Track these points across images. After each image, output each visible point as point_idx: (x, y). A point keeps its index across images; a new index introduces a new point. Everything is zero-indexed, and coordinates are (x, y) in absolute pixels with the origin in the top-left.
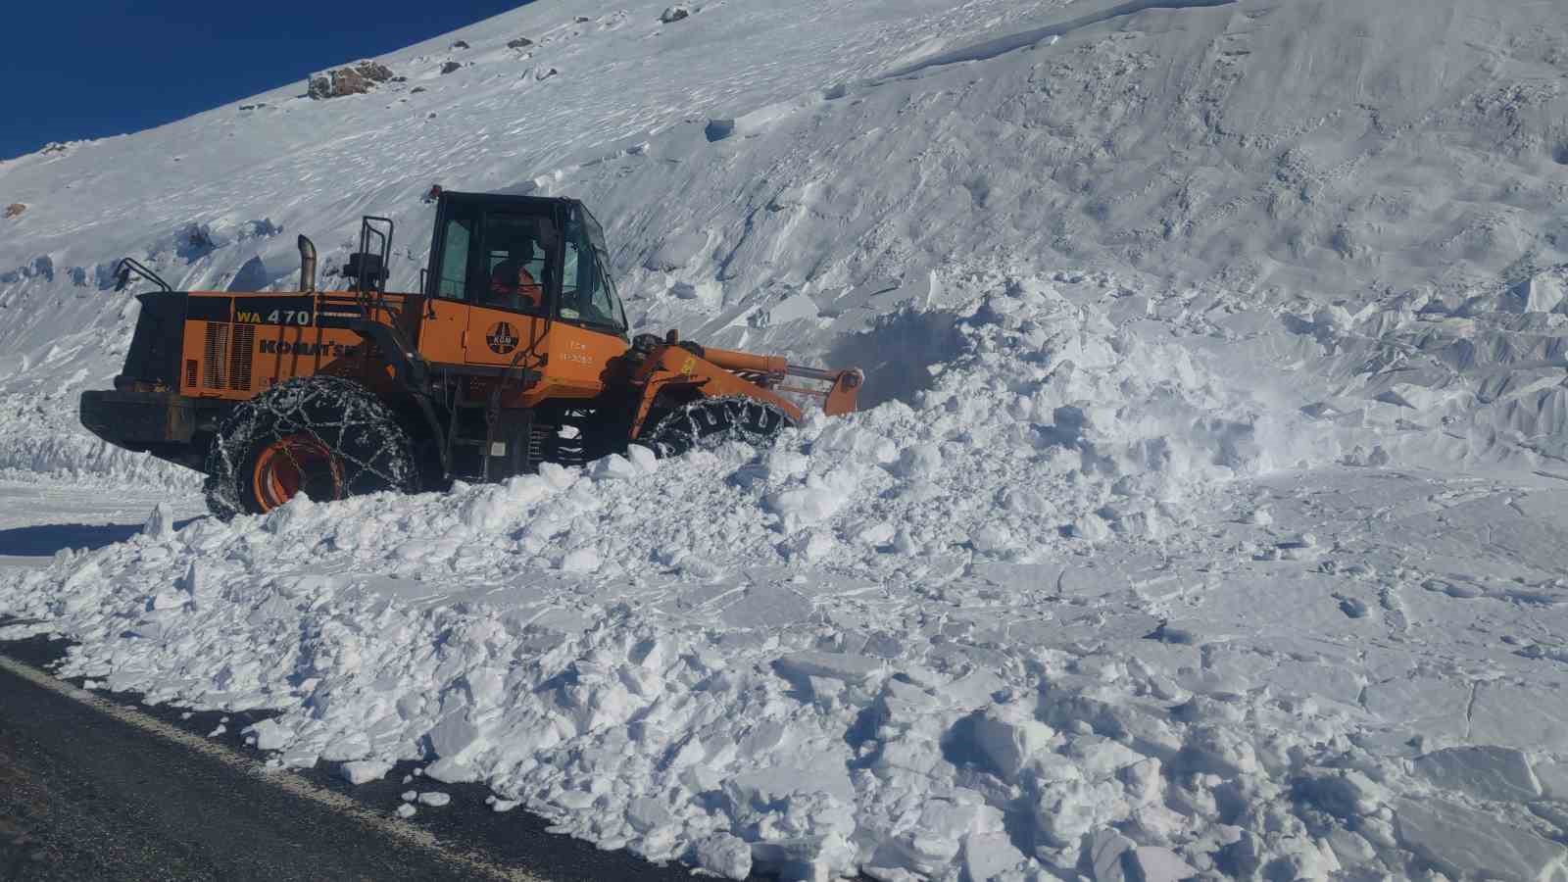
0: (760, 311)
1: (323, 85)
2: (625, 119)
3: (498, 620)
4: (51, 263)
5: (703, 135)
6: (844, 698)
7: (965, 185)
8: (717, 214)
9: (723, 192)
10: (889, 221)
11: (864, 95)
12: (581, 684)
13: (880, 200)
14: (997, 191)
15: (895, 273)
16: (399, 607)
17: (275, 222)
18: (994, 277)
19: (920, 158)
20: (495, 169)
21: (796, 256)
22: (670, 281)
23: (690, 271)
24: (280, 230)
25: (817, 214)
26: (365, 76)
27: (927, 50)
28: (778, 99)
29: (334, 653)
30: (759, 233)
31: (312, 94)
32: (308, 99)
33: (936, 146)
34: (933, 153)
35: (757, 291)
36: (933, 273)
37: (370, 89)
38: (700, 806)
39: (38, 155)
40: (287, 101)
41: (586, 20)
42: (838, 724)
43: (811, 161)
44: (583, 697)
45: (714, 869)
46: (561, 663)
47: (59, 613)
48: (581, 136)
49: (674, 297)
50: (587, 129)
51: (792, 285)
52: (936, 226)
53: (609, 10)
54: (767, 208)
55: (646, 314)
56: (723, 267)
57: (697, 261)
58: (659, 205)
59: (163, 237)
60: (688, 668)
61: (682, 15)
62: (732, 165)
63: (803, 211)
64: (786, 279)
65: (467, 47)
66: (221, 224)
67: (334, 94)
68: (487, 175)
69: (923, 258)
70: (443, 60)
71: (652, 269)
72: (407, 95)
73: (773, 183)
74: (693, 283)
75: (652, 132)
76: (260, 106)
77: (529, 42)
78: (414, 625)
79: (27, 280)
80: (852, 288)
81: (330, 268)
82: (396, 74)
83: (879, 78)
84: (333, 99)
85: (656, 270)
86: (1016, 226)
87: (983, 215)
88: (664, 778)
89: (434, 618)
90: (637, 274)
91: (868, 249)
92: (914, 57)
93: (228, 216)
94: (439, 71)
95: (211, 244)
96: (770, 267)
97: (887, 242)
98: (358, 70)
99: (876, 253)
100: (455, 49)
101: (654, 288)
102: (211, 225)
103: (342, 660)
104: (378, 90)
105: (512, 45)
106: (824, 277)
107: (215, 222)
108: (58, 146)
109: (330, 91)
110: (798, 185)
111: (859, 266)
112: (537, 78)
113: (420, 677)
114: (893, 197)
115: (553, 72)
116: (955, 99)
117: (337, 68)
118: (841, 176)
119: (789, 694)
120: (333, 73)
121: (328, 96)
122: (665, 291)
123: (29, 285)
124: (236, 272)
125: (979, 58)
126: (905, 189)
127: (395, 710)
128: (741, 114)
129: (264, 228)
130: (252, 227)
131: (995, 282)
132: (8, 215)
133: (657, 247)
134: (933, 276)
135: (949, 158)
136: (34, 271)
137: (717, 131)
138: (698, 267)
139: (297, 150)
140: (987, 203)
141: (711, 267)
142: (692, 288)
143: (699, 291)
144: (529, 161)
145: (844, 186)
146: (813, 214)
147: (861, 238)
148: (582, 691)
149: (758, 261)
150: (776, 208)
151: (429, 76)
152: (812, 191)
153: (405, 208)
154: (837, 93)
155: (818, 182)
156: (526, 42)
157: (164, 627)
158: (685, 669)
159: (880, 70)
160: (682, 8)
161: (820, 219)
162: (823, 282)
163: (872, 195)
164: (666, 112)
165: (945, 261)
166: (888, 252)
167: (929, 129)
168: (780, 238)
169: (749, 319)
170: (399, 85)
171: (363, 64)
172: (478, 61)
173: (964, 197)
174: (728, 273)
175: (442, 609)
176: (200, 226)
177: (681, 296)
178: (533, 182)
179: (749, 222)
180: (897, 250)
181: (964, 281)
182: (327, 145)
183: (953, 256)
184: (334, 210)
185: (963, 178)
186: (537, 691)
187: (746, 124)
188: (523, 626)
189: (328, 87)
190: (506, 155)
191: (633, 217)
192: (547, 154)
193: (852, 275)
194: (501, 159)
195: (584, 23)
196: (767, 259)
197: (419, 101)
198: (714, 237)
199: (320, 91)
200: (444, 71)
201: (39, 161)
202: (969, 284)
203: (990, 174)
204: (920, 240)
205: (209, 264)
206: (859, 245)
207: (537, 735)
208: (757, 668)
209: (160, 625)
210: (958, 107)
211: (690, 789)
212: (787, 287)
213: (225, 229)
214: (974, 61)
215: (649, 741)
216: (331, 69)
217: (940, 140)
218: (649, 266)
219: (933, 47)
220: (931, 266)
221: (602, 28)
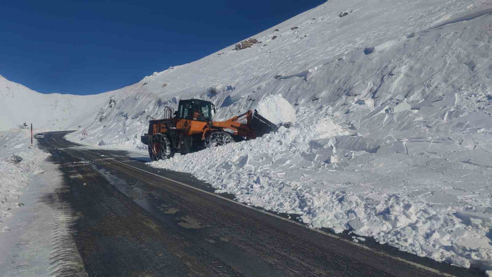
0: (389, 108)
1: (239, 46)
2: (335, 49)
3: (356, 196)
4: (176, 99)
5: (364, 53)
6: (483, 225)
7: (465, 64)
8: (370, 77)
9: (372, 70)
10: (435, 77)
11: (422, 35)
12: (392, 214)
13: (431, 70)
14: (479, 65)
15: (440, 94)
16: (324, 191)
17: (233, 86)
18: (481, 95)
19: (446, 55)
20: (296, 68)
21: (400, 89)
22: (356, 99)
23: (362, 96)
24: (234, 88)
25: (407, 76)
26: (250, 42)
27: (444, 18)
28: (390, 39)
29: (311, 201)
30: (386, 83)
31: (236, 49)
32: (235, 51)
33: (452, 51)
34: (451, 53)
35: (387, 101)
36: (456, 94)
37: (252, 46)
38: (444, 249)
39: (167, 70)
40: (229, 51)
41: (314, 19)
42: (483, 232)
43: (404, 59)
44: (393, 218)
45: (458, 265)
46: (382, 209)
47: (225, 188)
48: (321, 56)
49: (358, 104)
50: (323, 53)
51: (400, 99)
52: (455, 78)
53: (322, 15)
54: (388, 75)
55: (349, 110)
56: (374, 94)
57: (364, 92)
58: (350, 75)
59: (204, 91)
60: (424, 213)
61: (346, 14)
62: (374, 61)
63: (402, 75)
64: (397, 97)
65: (278, 31)
66: (219, 87)
68: (293, 69)
69: (450, 89)
70: (272, 36)
71: (349, 96)
72: (262, 47)
73: (390, 66)
74: (364, 99)
75: (346, 53)
76: (223, 53)
77: (297, 28)
78: (330, 196)
79: (170, 104)
80: (423, 100)
81: (249, 99)
82: (259, 41)
83: (427, 30)
84: (242, 50)
85: (350, 96)
86: (488, 77)
87: (474, 74)
88: (429, 241)
89: (335, 194)
90: (344, 97)
91: (428, 86)
92: (440, 21)
93: (220, 85)
94: (271, 39)
95: (216, 93)
96: (391, 94)
97: (436, 84)
99: (431, 88)
100: (275, 32)
101: (351, 102)
102: (216, 88)
103: (314, 203)
104: (254, 46)
105: (292, 29)
106: (412, 97)
107: (217, 87)
108: (172, 68)
109: (241, 48)
110: (400, 66)
111: (425, 92)
112: (301, 38)
113: (337, 209)
114: (436, 69)
115: (305, 36)
116: (459, 35)
117: (243, 41)
118: (416, 63)
119: (462, 223)
121: (240, 49)
122: (354, 102)
123: (171, 105)
124: (223, 100)
125: (467, 20)
126: (441, 66)
127: (334, 217)
128: (377, 45)
129: (230, 88)
130: (226, 88)
131: (482, 97)
132: (163, 87)
133: (350, 89)
134: (456, 95)
135: (458, 54)
136: (172, 101)
137: (368, 51)
138: (365, 94)
139: (234, 65)
140: (475, 69)
141: (369, 94)
142: (364, 101)
143: (366, 102)
144: (306, 65)
145: (418, 66)
146: (406, 76)
147: (425, 83)
148: (392, 216)
149: (387, 92)
150: (392, 75)
151: (268, 41)
152: (405, 68)
153: (269, 81)
154: (412, 36)
155: (407, 65)
156: (296, 28)
157: (257, 192)
158: (422, 213)
159: (427, 27)
160: (346, 12)
161: (409, 77)
162: (412, 98)
163: (429, 69)
164: (348, 46)
165: (459, 90)
166: (436, 87)
167: (449, 46)
168: (394, 85)
169: (386, 111)
170: (260, 44)
171: (250, 39)
172: (283, 35)
173: (465, 68)
174: (376, 96)
175: (337, 192)
176: (213, 88)
177: (360, 104)
178: (308, 71)
179: (382, 80)
180: (440, 87)
181: (469, 97)
182: (241, 63)
183: (463, 88)
184: (249, 82)
185: (464, 61)
186: (376, 215)
187: (378, 48)
188: (365, 198)
190: (298, 63)
191: (341, 80)
192: (311, 62)
193: (423, 95)
194: (297, 64)
195: (314, 20)
196: (390, 91)
197: (266, 48)
198: (370, 85)
199: (239, 48)
200: (272, 39)
201: (168, 72)
202: (471, 98)
203: (475, 60)
204: (449, 83)
205: (216, 99)
206: (424, 85)
207: (381, 227)
208: (448, 214)
209: (256, 192)
210: (460, 37)
211: (439, 245)
212: (398, 100)
213: (220, 89)
214: (465, 21)
215: (420, 231)
216: (241, 41)
217: (454, 49)
218: (348, 95)
219: (448, 17)
220: (455, 92)
221: (320, 21)
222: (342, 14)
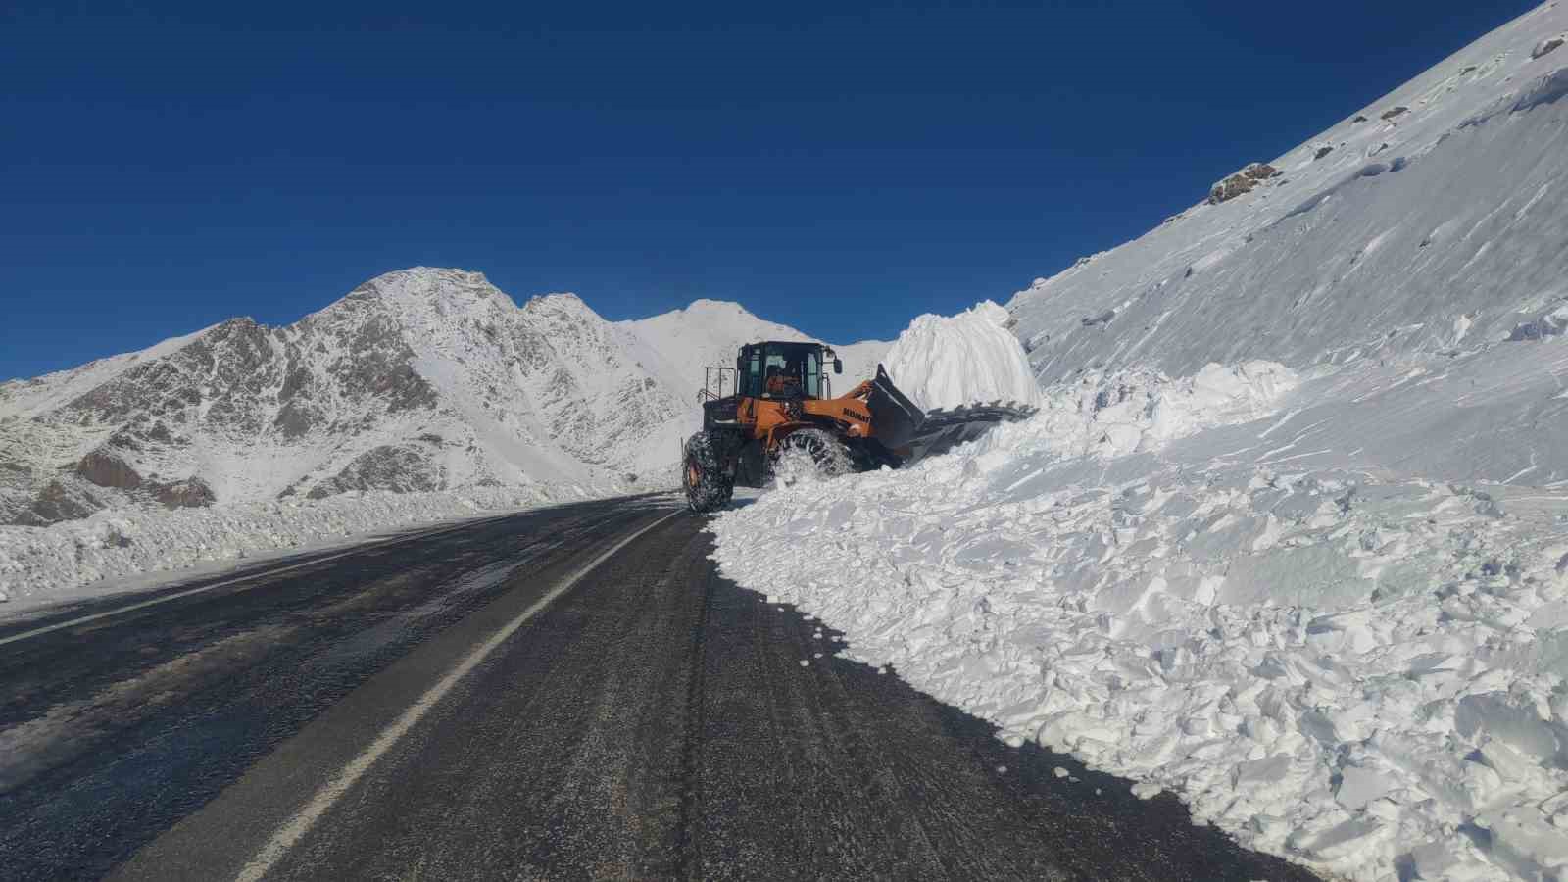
26: (1251, 177)
31: (1214, 202)
32: (1210, 206)
37: (1255, 187)
67: (1226, 198)
72: (1276, 188)
82: (1278, 171)
84: (1225, 202)
94: (1313, 157)
98: (1246, 174)
104: (1262, 186)
105: (1385, 116)
108: (1085, 259)
109: (1224, 196)
117: (1231, 177)
120: (1227, 181)
121: (1222, 200)
151: (1302, 165)
170: (1279, 178)
171: (1251, 168)
172: (1348, 141)
189: (1221, 194)
199: (1220, 197)
200: (1317, 157)
216: (1225, 179)
222: (1541, 50)
